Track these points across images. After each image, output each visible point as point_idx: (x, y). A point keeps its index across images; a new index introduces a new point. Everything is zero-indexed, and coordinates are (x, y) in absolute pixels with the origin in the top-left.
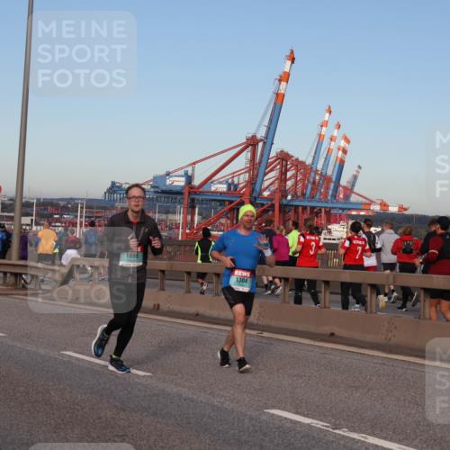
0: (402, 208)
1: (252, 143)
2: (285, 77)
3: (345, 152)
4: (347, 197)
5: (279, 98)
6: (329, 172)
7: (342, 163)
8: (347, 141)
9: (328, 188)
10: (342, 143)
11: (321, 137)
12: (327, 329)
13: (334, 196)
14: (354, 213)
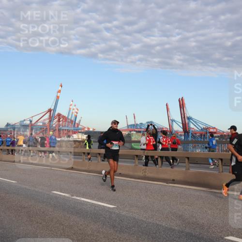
0: (94, 129)
1: (50, 111)
2: (59, 91)
3: (77, 113)
4: (78, 126)
5: (58, 98)
6: (73, 119)
7: (76, 116)
8: (78, 110)
9: (72, 124)
10: (76, 111)
11: (70, 109)
13: (74, 126)
14: (80, 131)
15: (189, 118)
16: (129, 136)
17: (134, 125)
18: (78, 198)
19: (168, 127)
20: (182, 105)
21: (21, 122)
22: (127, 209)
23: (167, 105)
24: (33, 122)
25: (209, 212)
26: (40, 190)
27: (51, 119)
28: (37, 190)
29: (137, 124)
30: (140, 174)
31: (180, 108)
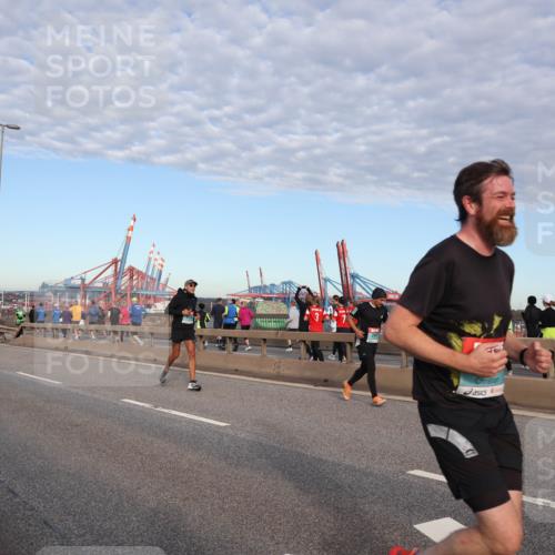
1: (115, 262)
2: (131, 229)
3: (162, 266)
4: (164, 289)
5: (129, 239)
6: (155, 277)
7: (161, 272)
8: (163, 260)
9: (154, 285)
10: (161, 262)
11: (150, 259)
13: (157, 289)
15: (354, 276)
16: (252, 306)
17: (260, 288)
18: (166, 411)
19: (319, 291)
20: (342, 254)
21: (66, 280)
22: (249, 429)
23: (316, 253)
24: (87, 282)
25: (384, 432)
26: (102, 398)
27: (117, 275)
28: (96, 396)
29: (265, 286)
30: (270, 370)
31: (339, 258)
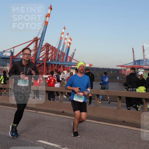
0: (90, 65)
1: (36, 40)
2: (48, 15)
3: (70, 44)
4: (71, 61)
5: (46, 23)
6: (64, 51)
7: (69, 48)
8: (71, 40)
9: (64, 57)
10: (69, 41)
11: (61, 38)
12: (61, 110)
13: (66, 60)
14: (73, 67)
